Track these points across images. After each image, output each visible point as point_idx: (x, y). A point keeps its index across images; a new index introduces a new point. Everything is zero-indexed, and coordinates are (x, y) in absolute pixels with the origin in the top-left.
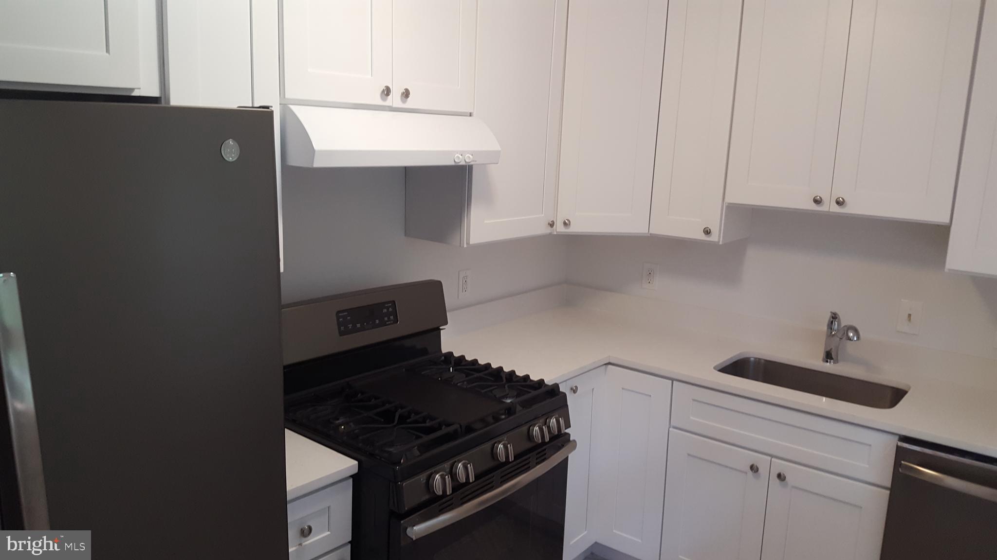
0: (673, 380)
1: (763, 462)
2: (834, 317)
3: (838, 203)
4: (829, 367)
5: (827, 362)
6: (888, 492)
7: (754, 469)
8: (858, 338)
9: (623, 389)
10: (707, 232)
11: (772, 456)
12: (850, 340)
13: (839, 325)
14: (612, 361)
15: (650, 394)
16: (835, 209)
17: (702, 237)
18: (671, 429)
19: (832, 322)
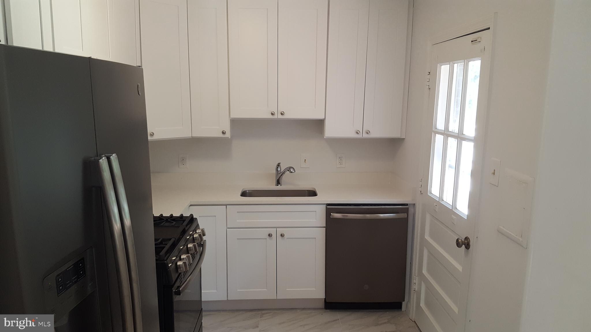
0: (226, 205)
1: (273, 231)
2: (279, 165)
3: (282, 114)
4: (279, 188)
5: (278, 185)
6: (325, 228)
7: (270, 235)
8: (295, 172)
9: (199, 216)
10: (224, 133)
11: (276, 228)
12: (292, 173)
13: (280, 169)
14: (192, 204)
15: (215, 215)
16: (280, 116)
17: (221, 135)
18: (227, 229)
19: (278, 167)
